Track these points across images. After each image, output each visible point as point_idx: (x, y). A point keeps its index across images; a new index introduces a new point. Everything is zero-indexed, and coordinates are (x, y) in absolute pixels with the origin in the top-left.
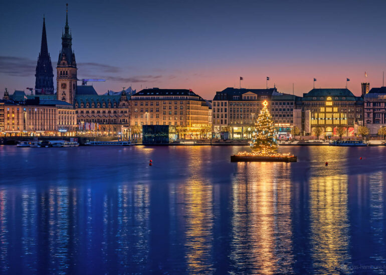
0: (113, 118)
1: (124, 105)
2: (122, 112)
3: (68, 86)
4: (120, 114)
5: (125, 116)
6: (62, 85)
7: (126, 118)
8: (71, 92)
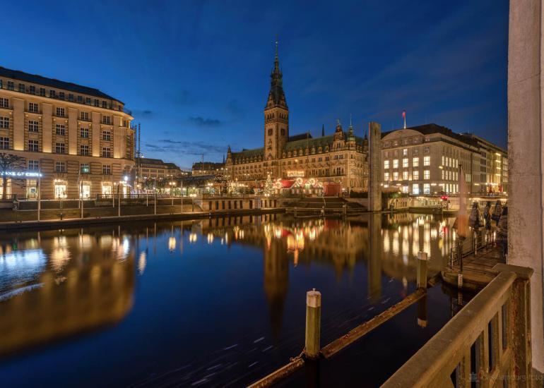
0: (324, 169)
1: (339, 146)
2: (336, 158)
3: (274, 133)
4: (333, 161)
5: (341, 163)
6: (269, 131)
7: (341, 167)
8: (277, 138)
